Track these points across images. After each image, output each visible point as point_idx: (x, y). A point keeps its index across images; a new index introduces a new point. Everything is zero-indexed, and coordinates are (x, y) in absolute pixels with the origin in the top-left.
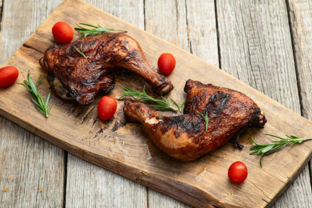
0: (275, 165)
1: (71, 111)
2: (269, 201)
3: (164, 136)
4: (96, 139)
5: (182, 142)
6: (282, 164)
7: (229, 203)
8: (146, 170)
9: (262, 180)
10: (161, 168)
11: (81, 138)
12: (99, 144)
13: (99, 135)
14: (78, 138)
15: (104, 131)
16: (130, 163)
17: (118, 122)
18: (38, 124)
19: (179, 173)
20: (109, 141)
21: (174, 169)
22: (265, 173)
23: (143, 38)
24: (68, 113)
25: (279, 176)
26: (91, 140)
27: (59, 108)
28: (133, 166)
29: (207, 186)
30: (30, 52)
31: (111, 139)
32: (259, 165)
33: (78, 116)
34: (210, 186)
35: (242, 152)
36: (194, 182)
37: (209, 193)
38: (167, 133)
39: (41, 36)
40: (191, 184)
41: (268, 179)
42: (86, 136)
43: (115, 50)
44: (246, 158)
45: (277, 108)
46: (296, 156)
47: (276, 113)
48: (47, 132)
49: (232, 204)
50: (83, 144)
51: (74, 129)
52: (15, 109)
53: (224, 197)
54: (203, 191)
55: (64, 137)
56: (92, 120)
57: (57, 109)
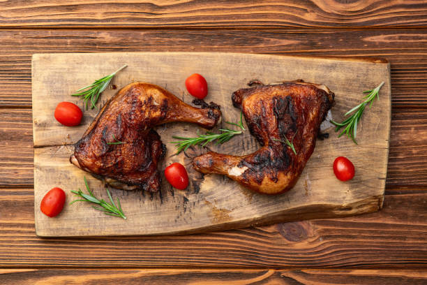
0: (367, 134)
1: (141, 196)
2: (385, 176)
3: (262, 186)
4: (187, 212)
5: (284, 183)
6: (374, 129)
7: (352, 202)
8: (257, 216)
9: (366, 159)
10: (268, 205)
11: (174, 220)
12: (194, 215)
13: (188, 206)
14: (170, 221)
15: (189, 199)
16: (238, 218)
17: (195, 179)
18: (123, 231)
19: (288, 200)
20: (202, 206)
21: (281, 199)
22: (364, 149)
23: (148, 63)
24: (140, 200)
25: (378, 144)
26: (185, 216)
27: (128, 200)
28: (242, 219)
29: (322, 197)
30: (48, 153)
31: (202, 203)
32: (354, 144)
33: (152, 197)
34: (325, 195)
35: (330, 139)
36: (308, 200)
37: (328, 203)
38: (264, 182)
39: (45, 126)
40: (306, 205)
41: (370, 154)
42: (176, 215)
43: (147, 115)
44: (338, 143)
45: (332, 66)
46: (381, 111)
47: (334, 74)
48: (137, 234)
49: (356, 201)
50: (180, 225)
51: (160, 215)
52: (88, 229)
53: (344, 198)
54: (321, 205)
55: (156, 229)
56: (169, 194)
57: (127, 202)
